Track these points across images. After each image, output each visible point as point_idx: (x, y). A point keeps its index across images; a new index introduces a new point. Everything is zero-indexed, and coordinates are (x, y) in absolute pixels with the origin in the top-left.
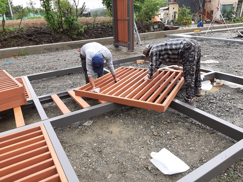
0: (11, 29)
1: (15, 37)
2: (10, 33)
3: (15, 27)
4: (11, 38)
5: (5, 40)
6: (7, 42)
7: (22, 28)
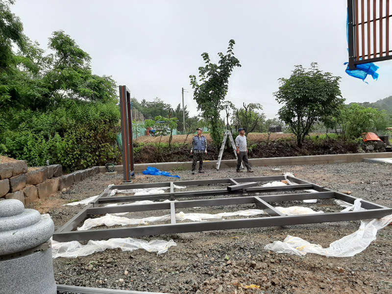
0: (177, 145)
1: (178, 153)
2: (175, 149)
3: (180, 144)
4: (174, 153)
5: (169, 155)
6: (170, 157)
7: (187, 145)
